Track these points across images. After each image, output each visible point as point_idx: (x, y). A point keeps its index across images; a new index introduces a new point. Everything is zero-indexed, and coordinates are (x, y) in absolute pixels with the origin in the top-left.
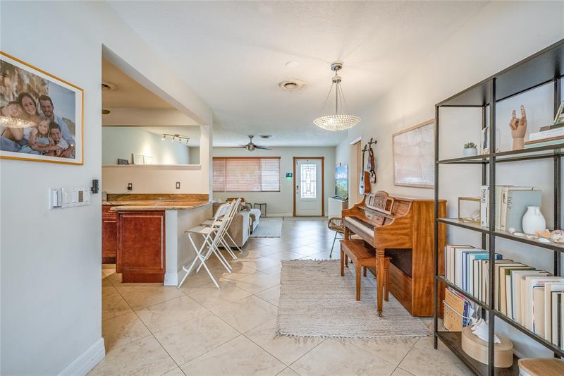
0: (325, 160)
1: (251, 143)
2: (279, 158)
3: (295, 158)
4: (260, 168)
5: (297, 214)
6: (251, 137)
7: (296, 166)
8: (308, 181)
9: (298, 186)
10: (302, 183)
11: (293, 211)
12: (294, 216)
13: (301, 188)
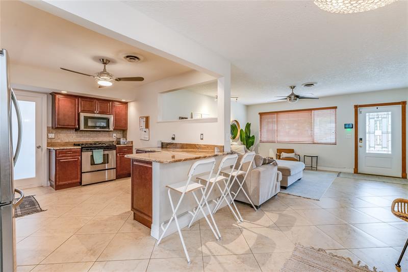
0: (407, 106)
1: (293, 94)
2: (336, 108)
3: (356, 107)
5: (360, 170)
6: (292, 88)
7: (359, 116)
8: (378, 132)
9: (361, 139)
10: (367, 135)
11: (354, 168)
12: (355, 173)
13: (366, 140)
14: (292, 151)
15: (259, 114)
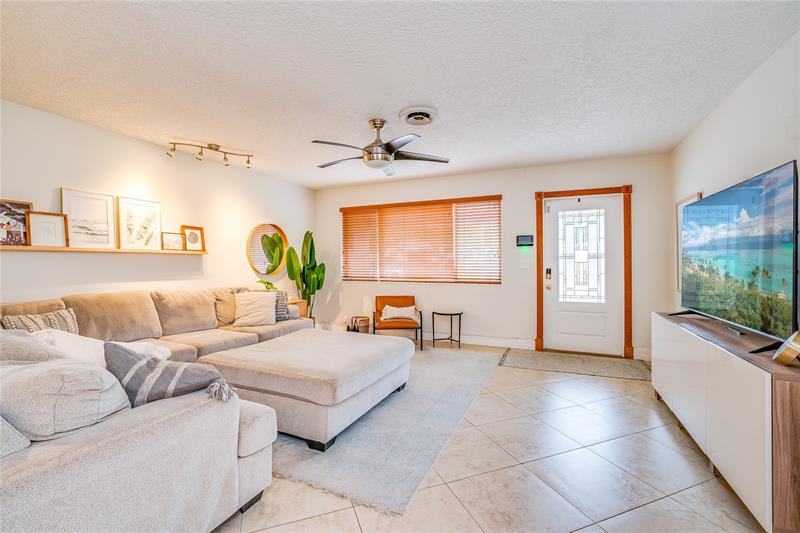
0: (633, 196)
1: (378, 142)
2: (498, 198)
3: (539, 196)
4: (448, 234)
5: (546, 345)
6: (378, 124)
7: (546, 216)
8: (581, 256)
9: (549, 271)
10: (561, 261)
11: (536, 337)
12: (537, 349)
13: (558, 273)
14: (408, 301)
15: (341, 210)
